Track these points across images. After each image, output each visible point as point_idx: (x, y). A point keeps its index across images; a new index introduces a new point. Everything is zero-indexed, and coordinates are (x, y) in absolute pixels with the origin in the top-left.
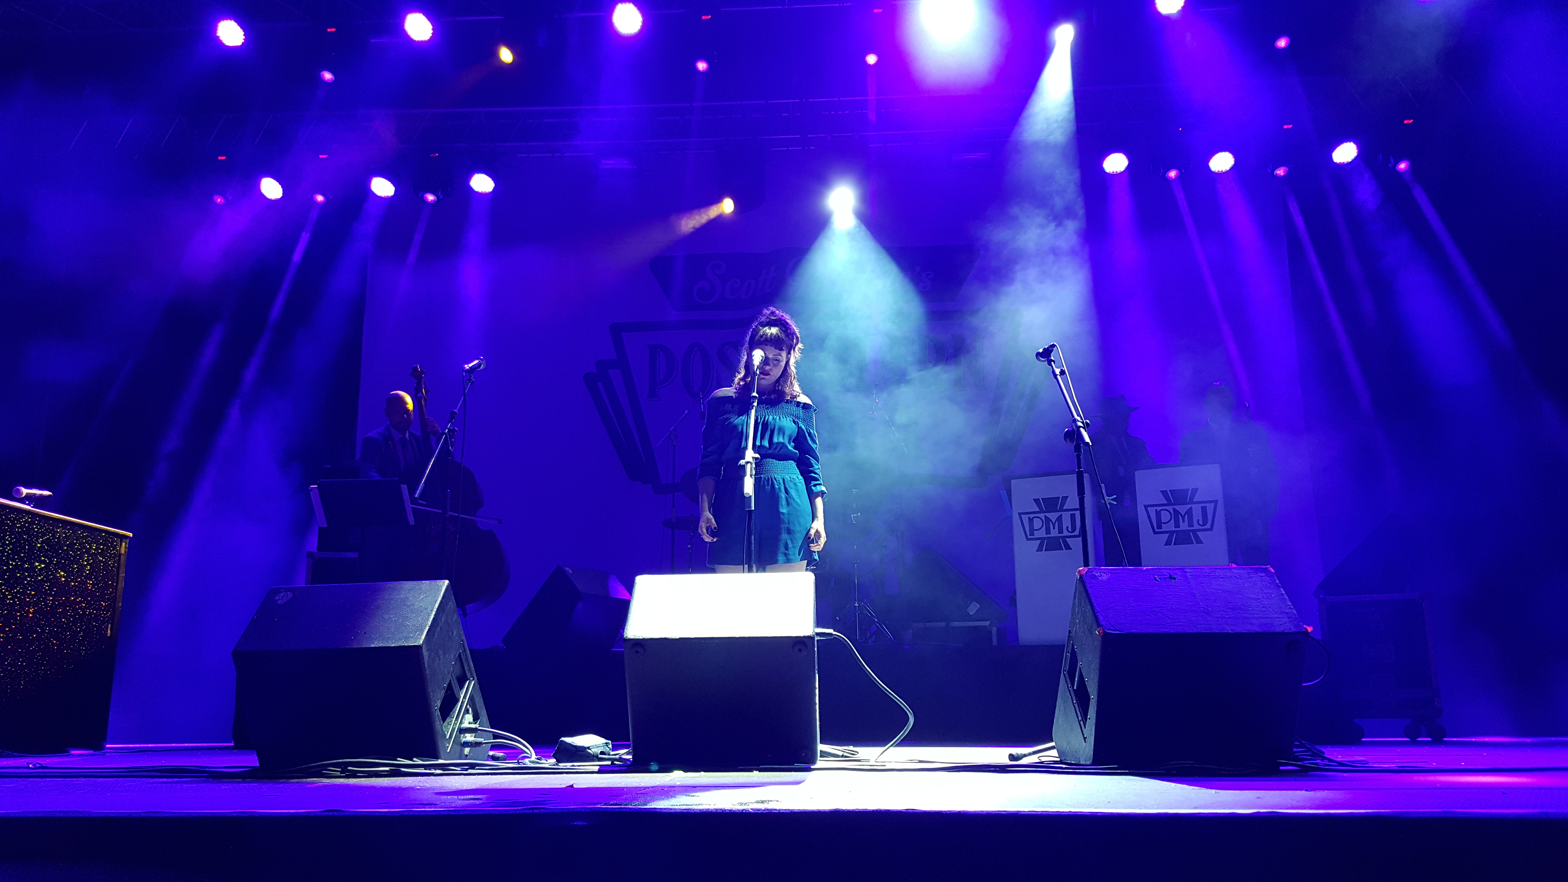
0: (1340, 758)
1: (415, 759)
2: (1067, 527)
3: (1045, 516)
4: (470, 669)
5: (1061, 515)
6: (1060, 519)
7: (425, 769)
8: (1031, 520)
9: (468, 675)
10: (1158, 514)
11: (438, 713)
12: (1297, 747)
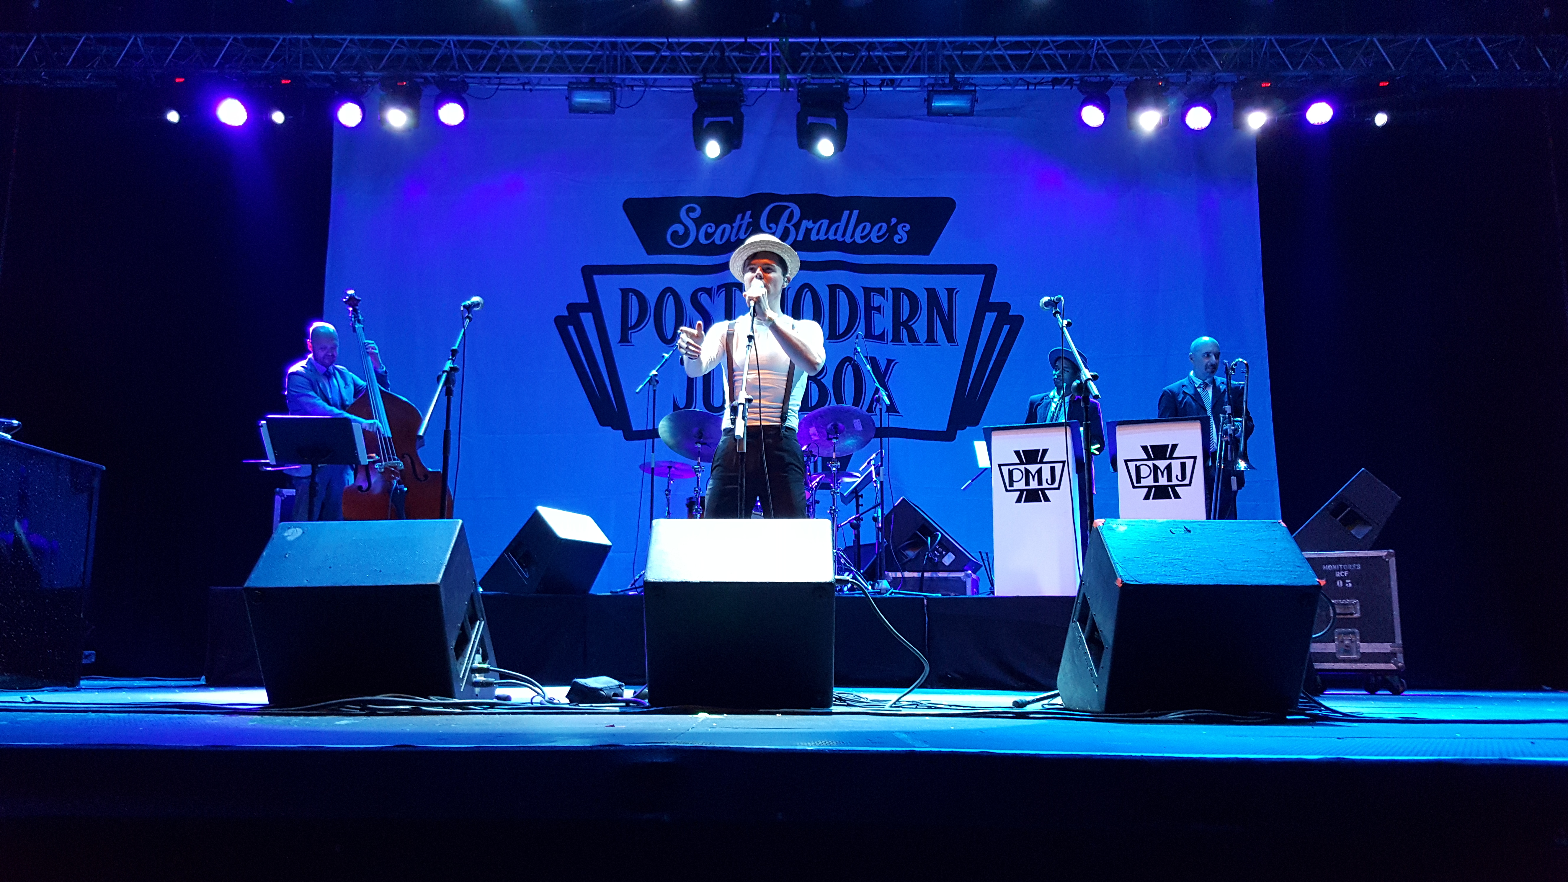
0: (1338, 709)
1: (432, 698)
2: (1047, 480)
3: (1025, 468)
4: (481, 611)
5: (1041, 468)
6: (1039, 472)
7: (444, 708)
8: (1011, 473)
9: (479, 615)
10: (1138, 469)
11: (453, 652)
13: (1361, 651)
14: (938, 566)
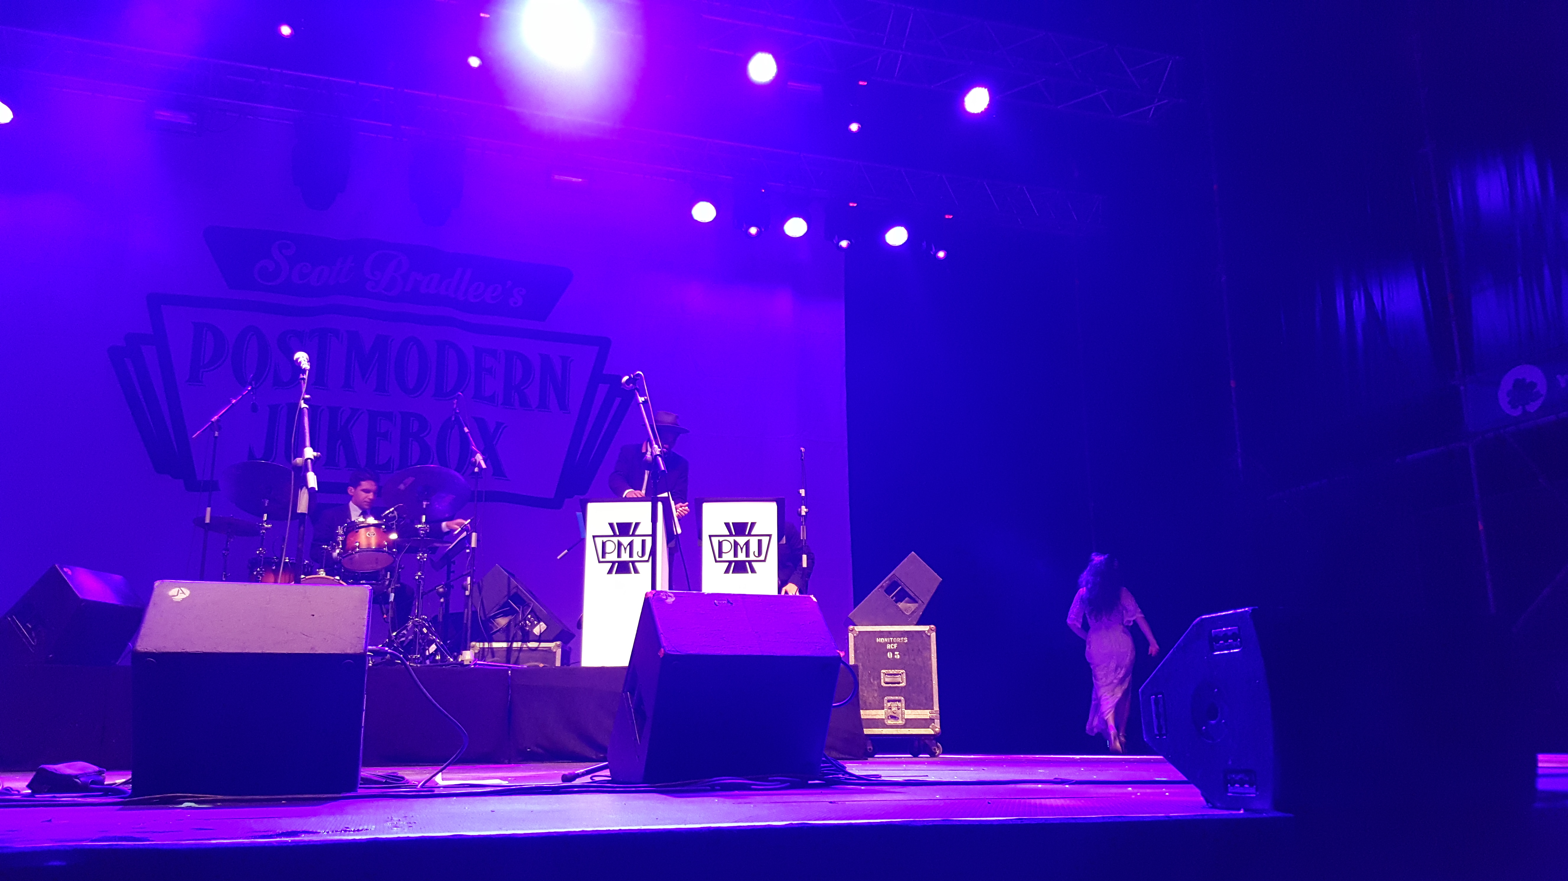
0: (857, 772)
2: (638, 552)
3: (618, 540)
5: (633, 541)
6: (631, 544)
8: (604, 544)
10: (720, 544)
12: (824, 762)
13: (906, 718)
14: (527, 637)
